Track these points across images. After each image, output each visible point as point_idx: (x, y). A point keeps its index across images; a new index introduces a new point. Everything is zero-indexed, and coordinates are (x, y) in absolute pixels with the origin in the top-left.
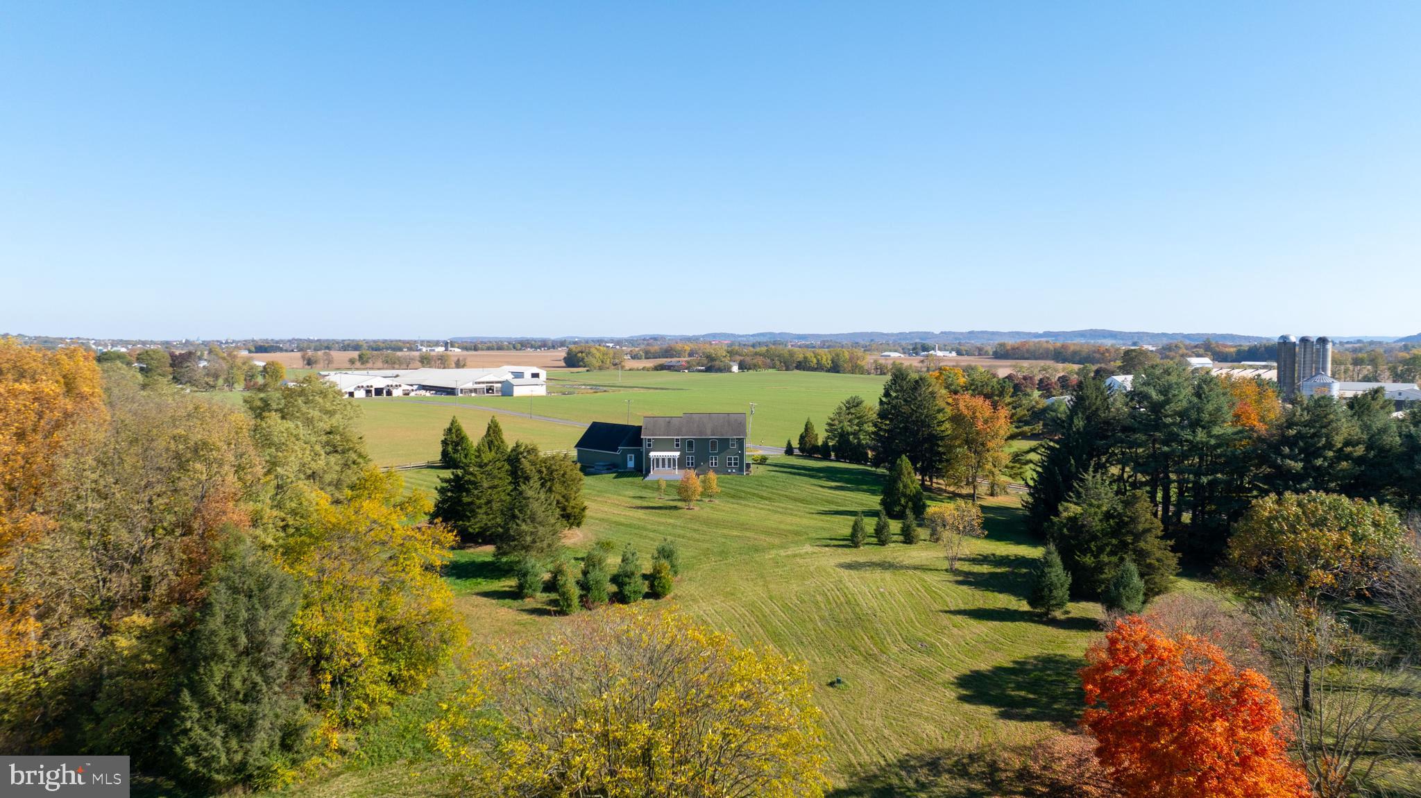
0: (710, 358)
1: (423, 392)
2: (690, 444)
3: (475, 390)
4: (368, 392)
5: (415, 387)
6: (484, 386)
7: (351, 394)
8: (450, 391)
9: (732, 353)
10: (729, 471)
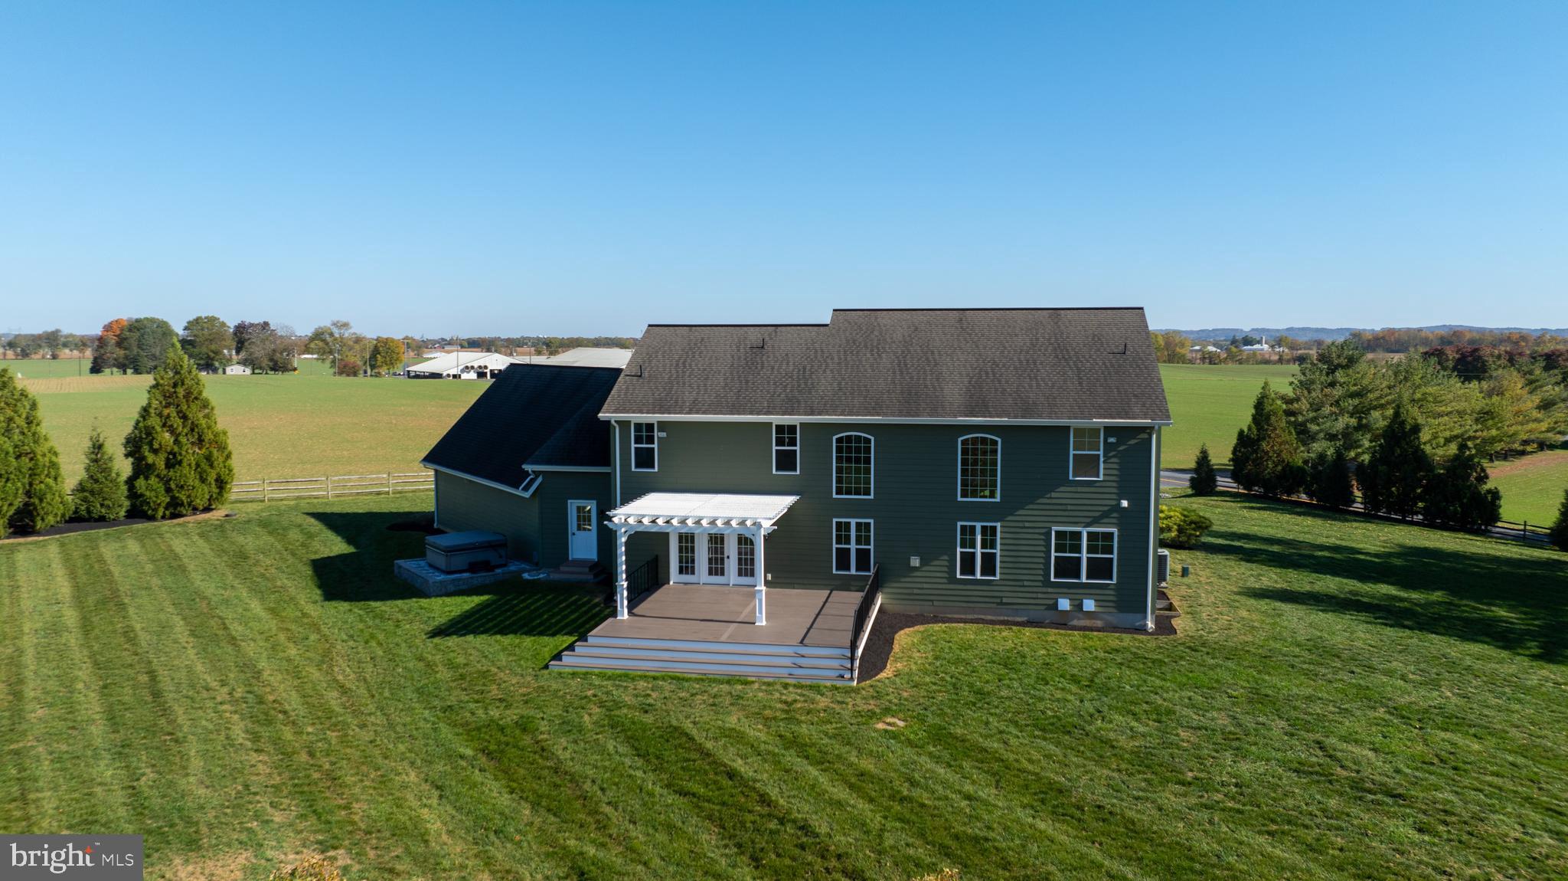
2: (853, 451)
10: (1064, 604)
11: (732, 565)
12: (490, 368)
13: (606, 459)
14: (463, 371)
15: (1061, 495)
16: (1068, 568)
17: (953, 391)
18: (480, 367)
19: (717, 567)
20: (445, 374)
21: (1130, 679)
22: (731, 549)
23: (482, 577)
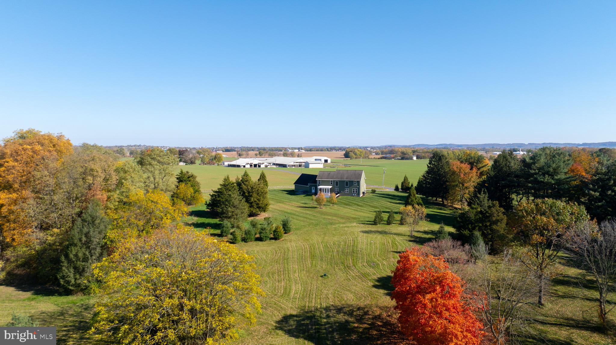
0: (403, 153)
1: (274, 166)
2: (337, 183)
3: (294, 166)
4: (251, 166)
5: (271, 164)
6: (298, 164)
7: (244, 166)
8: (284, 166)
9: (414, 152)
10: (354, 195)
13: (316, 183)
14: (246, 164)
15: (353, 186)
16: (354, 192)
17: (345, 178)
19: (326, 192)
20: (241, 165)
23: (304, 193)
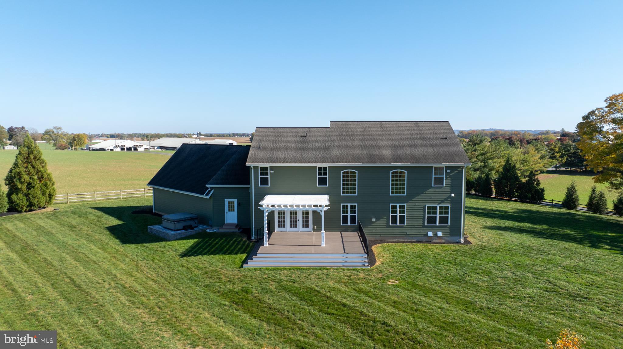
1: (159, 150)
2: (349, 178)
4: (123, 149)
10: (430, 234)
11: (300, 223)
12: (126, 146)
13: (248, 182)
14: (114, 147)
15: (429, 192)
16: (432, 220)
17: (387, 153)
18: (122, 146)
19: (294, 224)
20: (106, 149)
21: (469, 261)
22: (300, 217)
23: (190, 232)
